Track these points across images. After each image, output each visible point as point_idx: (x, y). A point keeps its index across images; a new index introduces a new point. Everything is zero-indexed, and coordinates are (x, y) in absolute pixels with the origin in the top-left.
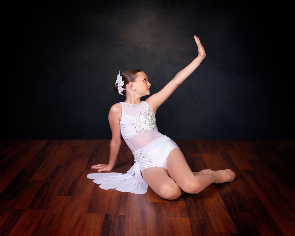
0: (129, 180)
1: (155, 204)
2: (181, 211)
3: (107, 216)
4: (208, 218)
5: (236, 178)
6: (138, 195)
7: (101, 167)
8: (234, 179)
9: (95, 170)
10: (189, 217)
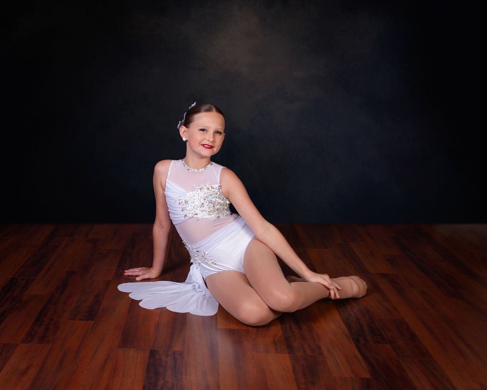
0: (188, 293)
1: (231, 333)
2: (275, 343)
3: (153, 353)
4: (321, 354)
5: (369, 292)
6: (204, 317)
7: (140, 273)
8: (365, 293)
9: (130, 277)
10: (289, 353)
